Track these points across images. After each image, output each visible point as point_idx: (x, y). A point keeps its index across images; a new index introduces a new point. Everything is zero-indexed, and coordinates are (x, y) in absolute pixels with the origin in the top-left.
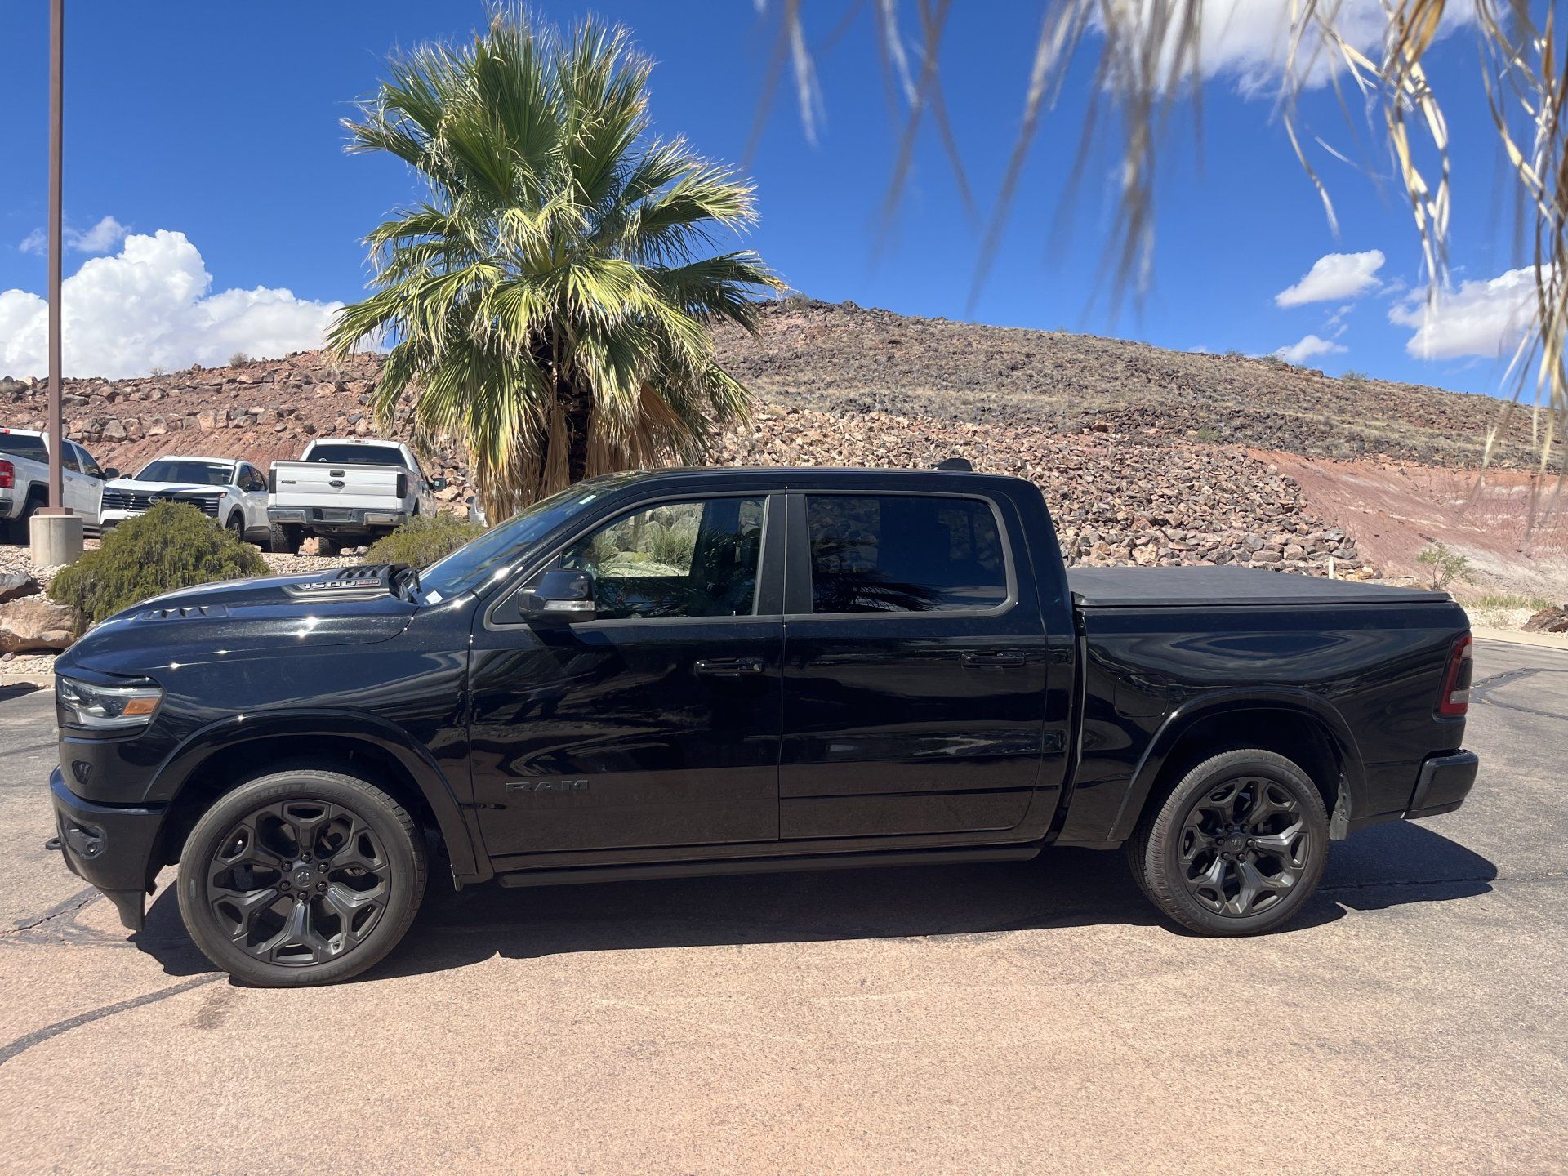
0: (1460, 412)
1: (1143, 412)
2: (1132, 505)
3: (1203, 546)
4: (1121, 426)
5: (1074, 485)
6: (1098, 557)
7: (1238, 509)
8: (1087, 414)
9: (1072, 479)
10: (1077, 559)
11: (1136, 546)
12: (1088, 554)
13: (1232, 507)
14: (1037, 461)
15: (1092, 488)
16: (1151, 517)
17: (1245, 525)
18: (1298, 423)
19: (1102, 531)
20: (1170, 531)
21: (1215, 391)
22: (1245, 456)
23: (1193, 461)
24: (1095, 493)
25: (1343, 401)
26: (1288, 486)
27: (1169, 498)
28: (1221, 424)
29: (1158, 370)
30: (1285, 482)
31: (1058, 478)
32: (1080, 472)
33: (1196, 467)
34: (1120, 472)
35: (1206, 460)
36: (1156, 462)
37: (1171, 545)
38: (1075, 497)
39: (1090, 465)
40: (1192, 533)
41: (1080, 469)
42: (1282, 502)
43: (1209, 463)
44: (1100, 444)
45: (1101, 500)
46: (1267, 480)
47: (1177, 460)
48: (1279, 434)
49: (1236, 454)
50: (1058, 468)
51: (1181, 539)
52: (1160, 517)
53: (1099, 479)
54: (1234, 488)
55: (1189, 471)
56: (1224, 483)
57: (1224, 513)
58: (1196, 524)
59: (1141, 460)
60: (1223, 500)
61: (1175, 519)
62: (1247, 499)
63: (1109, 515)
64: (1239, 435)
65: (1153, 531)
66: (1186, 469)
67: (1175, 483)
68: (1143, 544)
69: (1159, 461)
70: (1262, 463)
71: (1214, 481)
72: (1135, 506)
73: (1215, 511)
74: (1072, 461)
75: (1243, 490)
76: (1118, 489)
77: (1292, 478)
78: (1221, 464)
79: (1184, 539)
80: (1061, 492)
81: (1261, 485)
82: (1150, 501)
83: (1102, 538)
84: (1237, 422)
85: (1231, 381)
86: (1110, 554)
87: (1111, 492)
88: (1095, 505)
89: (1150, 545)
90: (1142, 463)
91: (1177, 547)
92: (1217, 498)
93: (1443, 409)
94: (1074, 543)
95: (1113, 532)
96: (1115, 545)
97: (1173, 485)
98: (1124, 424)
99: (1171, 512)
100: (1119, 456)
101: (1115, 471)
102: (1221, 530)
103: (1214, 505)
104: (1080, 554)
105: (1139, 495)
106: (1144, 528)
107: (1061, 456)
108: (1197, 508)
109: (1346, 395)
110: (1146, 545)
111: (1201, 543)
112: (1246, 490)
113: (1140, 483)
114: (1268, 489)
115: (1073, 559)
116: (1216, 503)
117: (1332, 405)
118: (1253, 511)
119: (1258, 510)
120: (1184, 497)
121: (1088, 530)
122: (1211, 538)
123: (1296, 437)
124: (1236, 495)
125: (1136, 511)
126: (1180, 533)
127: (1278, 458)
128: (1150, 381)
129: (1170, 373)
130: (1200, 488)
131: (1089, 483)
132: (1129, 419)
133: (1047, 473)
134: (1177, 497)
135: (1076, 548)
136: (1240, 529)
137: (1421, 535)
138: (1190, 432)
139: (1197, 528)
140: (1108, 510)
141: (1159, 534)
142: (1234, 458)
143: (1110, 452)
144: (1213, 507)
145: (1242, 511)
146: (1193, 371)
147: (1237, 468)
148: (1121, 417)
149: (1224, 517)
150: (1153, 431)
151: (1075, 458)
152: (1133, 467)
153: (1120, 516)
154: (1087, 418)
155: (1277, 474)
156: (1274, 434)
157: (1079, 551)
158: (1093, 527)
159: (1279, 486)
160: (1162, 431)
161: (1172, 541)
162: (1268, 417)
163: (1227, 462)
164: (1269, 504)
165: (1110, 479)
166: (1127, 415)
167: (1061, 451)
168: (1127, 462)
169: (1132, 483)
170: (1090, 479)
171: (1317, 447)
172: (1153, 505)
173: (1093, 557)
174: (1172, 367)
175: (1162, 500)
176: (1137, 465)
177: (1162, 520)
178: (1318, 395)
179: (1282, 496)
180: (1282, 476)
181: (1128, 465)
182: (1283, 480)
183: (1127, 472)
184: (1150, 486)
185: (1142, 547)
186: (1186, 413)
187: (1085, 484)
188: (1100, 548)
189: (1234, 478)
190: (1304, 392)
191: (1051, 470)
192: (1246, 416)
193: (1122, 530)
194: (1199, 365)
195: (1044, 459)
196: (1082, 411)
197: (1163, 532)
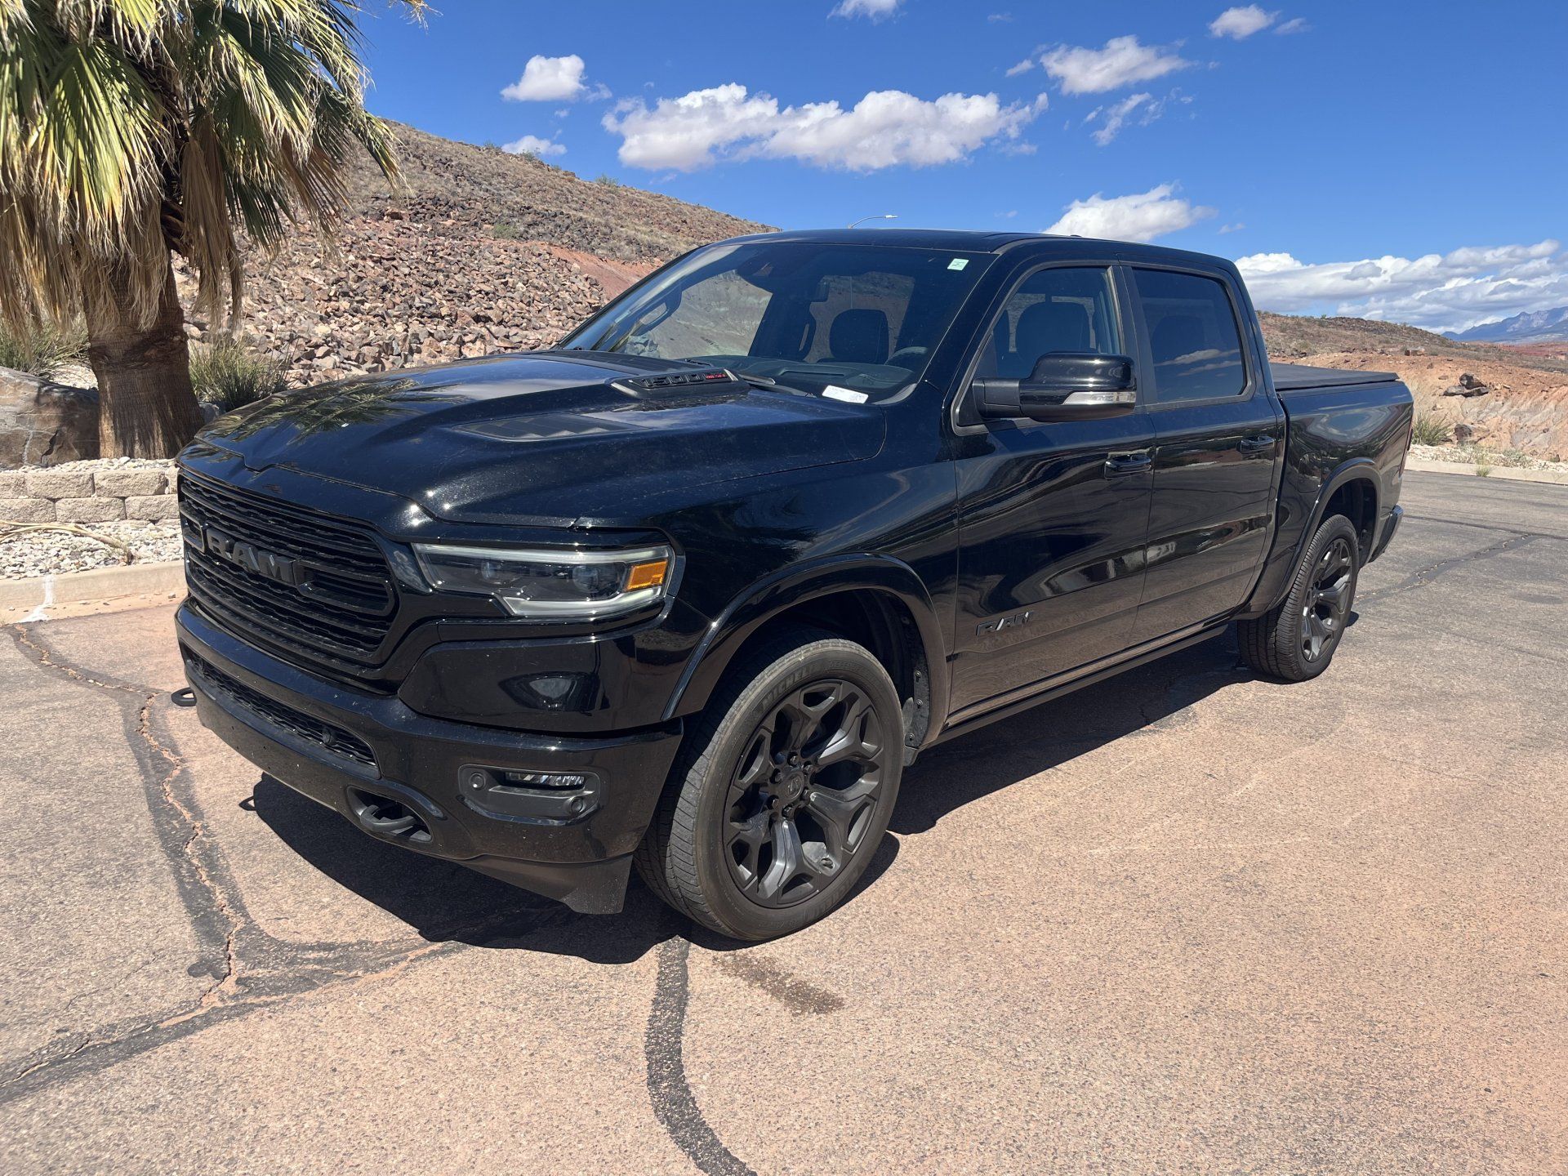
0: (698, 223)
1: (436, 201)
2: (452, 300)
3: (526, 343)
4: (415, 215)
5: (391, 276)
6: (429, 355)
7: (552, 307)
8: (377, 198)
9: (388, 269)
10: (410, 357)
11: (464, 343)
12: (419, 351)
13: (546, 304)
14: (348, 248)
15: (411, 281)
16: (473, 313)
17: (560, 323)
18: (582, 223)
19: (430, 327)
20: (494, 329)
21: (491, 184)
22: (550, 254)
23: (503, 256)
24: (415, 285)
25: (604, 204)
26: (591, 285)
27: (487, 294)
28: (515, 220)
29: (431, 157)
30: (589, 281)
31: (373, 268)
32: (395, 263)
33: (507, 263)
34: (434, 264)
35: (514, 255)
36: (467, 255)
37: (496, 342)
38: (395, 290)
39: (403, 255)
40: (514, 330)
41: (394, 259)
42: (590, 301)
43: (518, 259)
44: (404, 233)
45: (422, 294)
46: (572, 278)
47: (487, 254)
48: (568, 233)
49: (541, 251)
50: (371, 257)
51: (505, 336)
52: (482, 314)
53: (415, 271)
54: (545, 285)
55: (501, 266)
56: (535, 281)
57: (540, 311)
58: (517, 321)
59: (453, 253)
60: (537, 298)
61: (496, 316)
62: (558, 297)
63: (433, 310)
64: (532, 231)
65: (478, 328)
66: (498, 264)
67: (490, 278)
68: (471, 341)
69: (471, 255)
70: (566, 261)
71: (526, 278)
72: (456, 301)
73: (531, 309)
74: (384, 249)
75: (553, 288)
76: (436, 283)
77: (594, 277)
78: (529, 261)
79: (507, 337)
80: (380, 283)
81: (568, 283)
82: (469, 297)
83: (431, 334)
84: (529, 219)
85: (504, 175)
86: (440, 352)
87: (429, 285)
88: (417, 300)
89: (478, 343)
90: (454, 256)
91: (502, 344)
92: (532, 295)
93: (684, 218)
94: (405, 340)
95: (441, 328)
96: (445, 342)
97: (488, 281)
98: (418, 213)
99: (491, 308)
100: (430, 248)
101: (429, 263)
102: (540, 328)
103: (529, 302)
104: (411, 352)
105: (457, 290)
106: (468, 324)
107: (370, 243)
108: (514, 304)
109: (606, 199)
110: (473, 342)
111: (525, 341)
112: (556, 288)
113: (456, 277)
114: (574, 288)
115: (406, 356)
116: (531, 300)
117: (597, 208)
118: (565, 309)
119: (569, 308)
120: (500, 293)
121: (415, 327)
122: (533, 336)
123: (583, 237)
124: (547, 293)
125: (459, 307)
126: (501, 331)
127: (579, 258)
128: (425, 168)
129: (444, 161)
130: (514, 284)
131: (405, 275)
132: (423, 207)
133: (361, 262)
134: (494, 293)
135: (407, 345)
136: (557, 327)
137: (703, 338)
138: (486, 226)
139: (517, 326)
140: (431, 305)
141: (484, 331)
142: (540, 255)
143: (420, 243)
144: (529, 304)
145: (555, 309)
146: (465, 161)
147: (544, 265)
148: (414, 205)
149: (541, 314)
150: (449, 222)
151: (387, 247)
152: (446, 260)
153: (444, 311)
154: (378, 203)
155: (581, 273)
156: (564, 233)
157: (411, 348)
158: (421, 323)
159: (584, 286)
160: (459, 223)
161: (497, 338)
162: (556, 216)
163: (535, 259)
164: (578, 303)
165: (426, 272)
166: (420, 204)
167: (370, 239)
168: (441, 254)
169: (448, 276)
170: (407, 271)
171: (603, 248)
172: (473, 301)
173: (424, 354)
174: (444, 155)
175: (480, 295)
176: (450, 258)
177: (484, 317)
178: (583, 196)
179: (588, 295)
180: (586, 275)
181: (441, 258)
182: (587, 279)
183: (441, 265)
184: (466, 281)
185: (470, 344)
186: (479, 206)
187: (402, 276)
188: (430, 345)
189: (543, 275)
190: (571, 192)
191: (364, 259)
192: (536, 213)
193: (448, 326)
194: (469, 156)
195: (355, 246)
196: (371, 194)
197: (488, 329)
